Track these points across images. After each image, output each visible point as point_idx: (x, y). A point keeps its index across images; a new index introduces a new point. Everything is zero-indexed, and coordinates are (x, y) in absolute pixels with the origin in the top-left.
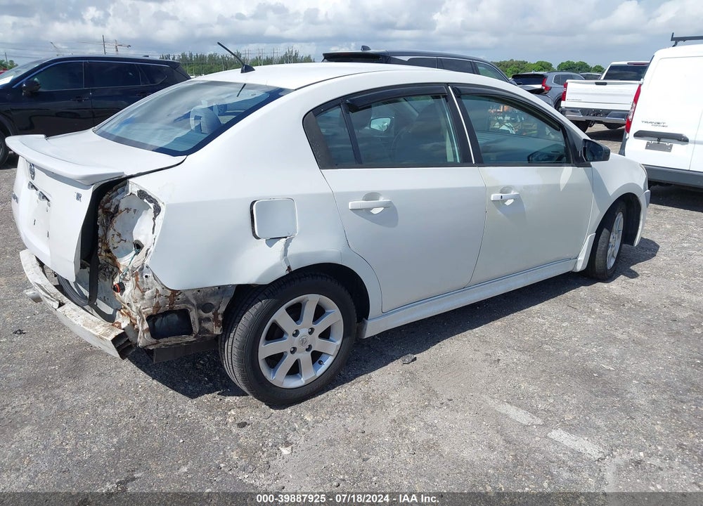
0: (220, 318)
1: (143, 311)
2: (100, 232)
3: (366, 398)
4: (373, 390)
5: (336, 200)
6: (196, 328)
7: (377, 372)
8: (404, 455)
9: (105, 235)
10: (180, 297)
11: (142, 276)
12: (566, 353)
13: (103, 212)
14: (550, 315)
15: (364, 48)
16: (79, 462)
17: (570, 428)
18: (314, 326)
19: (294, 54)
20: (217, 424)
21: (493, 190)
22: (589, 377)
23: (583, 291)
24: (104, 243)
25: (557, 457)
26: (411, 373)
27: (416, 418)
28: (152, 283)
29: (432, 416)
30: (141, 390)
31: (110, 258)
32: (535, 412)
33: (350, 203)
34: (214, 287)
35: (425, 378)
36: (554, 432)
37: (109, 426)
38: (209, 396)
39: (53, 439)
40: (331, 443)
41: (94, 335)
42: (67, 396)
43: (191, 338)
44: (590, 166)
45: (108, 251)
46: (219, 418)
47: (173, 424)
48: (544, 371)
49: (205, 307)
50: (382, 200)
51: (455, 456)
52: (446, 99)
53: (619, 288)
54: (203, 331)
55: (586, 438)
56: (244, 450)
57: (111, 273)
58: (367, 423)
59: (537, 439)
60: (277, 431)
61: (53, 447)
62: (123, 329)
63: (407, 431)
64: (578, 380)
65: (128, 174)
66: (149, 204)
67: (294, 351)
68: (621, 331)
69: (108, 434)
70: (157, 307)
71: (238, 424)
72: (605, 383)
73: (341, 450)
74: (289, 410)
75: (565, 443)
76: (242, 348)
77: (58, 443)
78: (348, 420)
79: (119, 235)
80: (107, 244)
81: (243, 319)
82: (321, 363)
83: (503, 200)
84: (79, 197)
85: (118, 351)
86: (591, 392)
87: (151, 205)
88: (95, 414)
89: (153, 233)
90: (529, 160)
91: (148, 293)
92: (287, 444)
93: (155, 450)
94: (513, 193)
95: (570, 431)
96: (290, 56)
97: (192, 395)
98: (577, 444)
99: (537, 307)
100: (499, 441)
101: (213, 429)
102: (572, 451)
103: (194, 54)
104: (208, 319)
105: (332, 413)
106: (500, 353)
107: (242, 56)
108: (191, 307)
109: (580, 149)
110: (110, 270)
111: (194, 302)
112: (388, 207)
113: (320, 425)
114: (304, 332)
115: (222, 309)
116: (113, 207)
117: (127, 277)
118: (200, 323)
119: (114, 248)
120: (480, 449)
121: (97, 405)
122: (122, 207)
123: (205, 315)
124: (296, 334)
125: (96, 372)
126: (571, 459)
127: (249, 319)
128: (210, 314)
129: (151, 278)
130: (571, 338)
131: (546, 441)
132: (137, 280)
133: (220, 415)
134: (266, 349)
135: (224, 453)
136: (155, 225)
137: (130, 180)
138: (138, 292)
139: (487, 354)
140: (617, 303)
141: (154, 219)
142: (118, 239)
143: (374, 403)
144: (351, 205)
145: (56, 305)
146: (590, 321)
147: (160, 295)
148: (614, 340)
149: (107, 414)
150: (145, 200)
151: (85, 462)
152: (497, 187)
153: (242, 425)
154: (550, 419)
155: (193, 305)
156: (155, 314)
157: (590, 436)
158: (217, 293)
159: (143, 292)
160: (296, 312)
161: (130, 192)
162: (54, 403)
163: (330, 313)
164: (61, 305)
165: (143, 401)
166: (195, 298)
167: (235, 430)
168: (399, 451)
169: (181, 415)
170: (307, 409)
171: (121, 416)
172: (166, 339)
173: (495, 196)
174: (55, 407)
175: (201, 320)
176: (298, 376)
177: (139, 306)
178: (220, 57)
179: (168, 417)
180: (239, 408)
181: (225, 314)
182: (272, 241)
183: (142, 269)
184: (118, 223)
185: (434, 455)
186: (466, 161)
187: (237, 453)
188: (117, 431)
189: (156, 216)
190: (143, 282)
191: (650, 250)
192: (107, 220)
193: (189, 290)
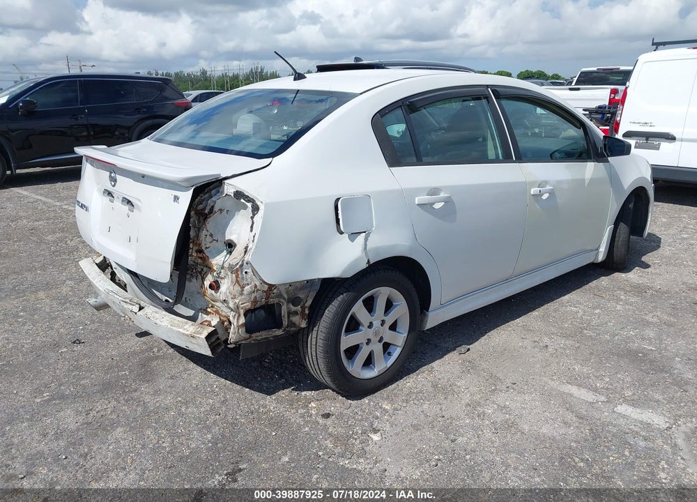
0: (307, 312)
1: (242, 306)
2: (192, 233)
3: (435, 386)
4: (439, 379)
5: (404, 196)
6: (285, 323)
7: (437, 362)
8: (488, 434)
9: (197, 236)
10: (275, 291)
11: (242, 272)
12: (607, 337)
13: (196, 214)
14: (580, 304)
15: (357, 59)
16: (181, 458)
17: (634, 403)
18: (385, 318)
19: (260, 70)
20: (302, 416)
21: (532, 184)
22: (635, 357)
23: (604, 281)
24: (196, 244)
25: (630, 429)
26: (469, 362)
27: (488, 402)
28: (251, 279)
29: (501, 398)
30: (217, 390)
31: (201, 258)
32: (596, 390)
33: (416, 199)
34: (301, 281)
35: (484, 365)
36: (619, 407)
37: (198, 424)
38: (286, 391)
39: (148, 438)
40: (416, 428)
41: (183, 334)
42: (147, 398)
43: (279, 332)
44: (609, 162)
45: (200, 251)
46: (301, 411)
47: (259, 419)
48: (592, 354)
49: (294, 301)
50: (442, 195)
51: (536, 433)
52: (488, 100)
53: (636, 276)
54: (291, 324)
55: (651, 411)
56: (337, 439)
57: (200, 273)
58: (444, 408)
59: (606, 414)
60: (362, 420)
61: (151, 446)
62: (214, 327)
63: (484, 413)
64: (627, 360)
65: (223, 175)
66: (247, 203)
67: (369, 341)
68: (651, 315)
69: (200, 430)
70: (255, 301)
71: (323, 416)
72: (652, 362)
73: (428, 433)
74: (366, 400)
75: (632, 415)
76: (326, 339)
77: (154, 441)
78: (425, 407)
79: (211, 235)
80: (200, 244)
81: (326, 311)
82: (389, 354)
83: (541, 194)
84: (176, 198)
85: (210, 348)
86: (641, 370)
87: (249, 205)
88: (181, 414)
89: (251, 231)
90: (551, 157)
91: (247, 288)
92: (375, 431)
93: (250, 443)
94: (548, 187)
95: (633, 405)
96: (256, 72)
97: (269, 392)
98: (643, 416)
99: (566, 297)
100: (572, 417)
101: (300, 421)
102: (641, 422)
103: (160, 72)
104: (296, 313)
105: (407, 401)
106: (546, 340)
107: (208, 73)
108: (283, 301)
109: (600, 145)
110: (199, 270)
111: (286, 296)
112: (448, 201)
113: (400, 412)
114: (377, 323)
115: (309, 303)
116: (208, 208)
117: (222, 275)
118: (289, 317)
119: (206, 248)
120: (557, 426)
121: (179, 405)
122: (216, 209)
123: (293, 308)
124: (371, 326)
125: (167, 376)
126: (643, 429)
127: (333, 311)
128: (299, 308)
129: (250, 273)
130: (606, 323)
131: (615, 416)
132: (237, 277)
133: (302, 407)
134: (347, 341)
135: (318, 442)
136: (253, 223)
137: (226, 181)
138: (237, 288)
139: (535, 341)
140: (639, 290)
141: (252, 218)
142: (211, 239)
143: (444, 390)
144: (417, 201)
145: (136, 309)
146: (619, 307)
147: (258, 290)
148: (647, 324)
149: (192, 413)
150: (242, 200)
151: (187, 457)
152: (535, 182)
153: (327, 416)
154: (613, 395)
155: (285, 299)
156: (253, 308)
157: (653, 408)
158: (306, 287)
159: (243, 288)
160: (370, 305)
161: (225, 193)
162: (137, 406)
163: (397, 305)
164: (141, 308)
165: (223, 399)
166: (287, 292)
167: (321, 421)
168: (482, 431)
169: (265, 410)
170: (382, 398)
171: (207, 413)
172: (258, 334)
173: (534, 191)
174: (139, 409)
175: (290, 313)
176: (371, 368)
177: (237, 301)
178: (186, 75)
179: (252, 413)
180: (318, 400)
181: (311, 308)
182: (353, 235)
183: (242, 265)
184: (211, 224)
185: (516, 433)
186: (507, 158)
187: (331, 441)
188: (208, 428)
189: (254, 215)
190: (243, 278)
191: (654, 242)
192: (199, 222)
193: (283, 284)
